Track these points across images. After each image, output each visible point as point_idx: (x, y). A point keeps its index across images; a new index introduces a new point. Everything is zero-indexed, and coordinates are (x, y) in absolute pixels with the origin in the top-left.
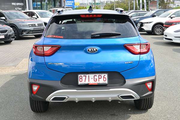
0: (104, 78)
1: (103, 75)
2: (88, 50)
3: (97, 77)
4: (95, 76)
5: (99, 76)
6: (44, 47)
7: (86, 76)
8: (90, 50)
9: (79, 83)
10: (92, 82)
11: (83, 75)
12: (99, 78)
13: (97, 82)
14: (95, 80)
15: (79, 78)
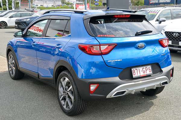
0: (149, 69)
1: (148, 67)
2: (139, 46)
3: (144, 70)
4: (143, 69)
5: (146, 68)
6: (101, 46)
7: (137, 69)
8: (140, 46)
9: (134, 76)
10: (142, 74)
11: (135, 69)
12: (146, 70)
13: (146, 73)
14: (144, 72)
15: (133, 72)
